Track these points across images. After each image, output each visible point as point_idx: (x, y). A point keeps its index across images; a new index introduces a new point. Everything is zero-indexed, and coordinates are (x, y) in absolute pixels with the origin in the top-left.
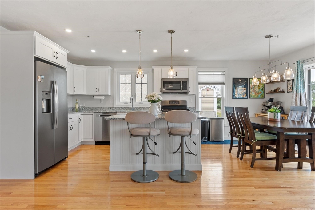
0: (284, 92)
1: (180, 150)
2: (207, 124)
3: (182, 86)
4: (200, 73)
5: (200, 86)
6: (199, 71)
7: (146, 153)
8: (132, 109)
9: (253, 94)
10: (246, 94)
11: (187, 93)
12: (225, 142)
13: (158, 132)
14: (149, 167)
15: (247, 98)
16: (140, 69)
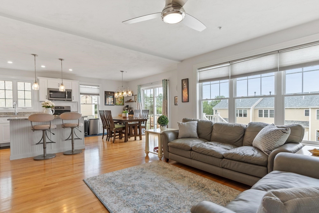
0: (133, 102)
1: (71, 138)
2: (87, 123)
3: (67, 95)
4: (81, 86)
5: (81, 96)
6: (80, 85)
7: (45, 143)
8: (15, 114)
9: (117, 102)
10: (114, 102)
11: (71, 101)
12: (100, 135)
13: (55, 127)
14: (48, 151)
15: (114, 105)
16: (36, 83)
